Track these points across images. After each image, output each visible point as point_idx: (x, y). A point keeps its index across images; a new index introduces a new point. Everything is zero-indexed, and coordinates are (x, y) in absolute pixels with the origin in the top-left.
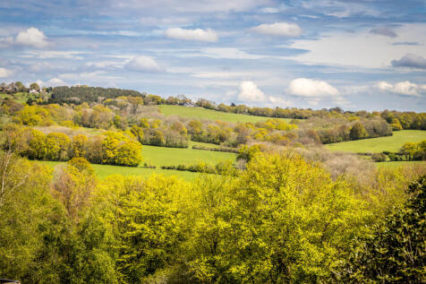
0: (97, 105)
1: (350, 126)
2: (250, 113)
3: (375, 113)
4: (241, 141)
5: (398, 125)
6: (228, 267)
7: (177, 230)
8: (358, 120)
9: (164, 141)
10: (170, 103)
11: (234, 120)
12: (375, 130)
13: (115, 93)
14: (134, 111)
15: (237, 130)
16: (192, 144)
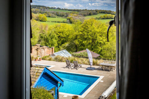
0: (36, 9)
1: (89, 13)
2: (69, 10)
3: (94, 10)
4: (67, 16)
5: (99, 12)
6: (82, 42)
7: (67, 34)
8: (91, 12)
9: (51, 16)
10: (52, 8)
11: (65, 12)
12: (94, 13)
13: (39, 6)
14: (44, 10)
15: (66, 14)
16: (57, 17)
